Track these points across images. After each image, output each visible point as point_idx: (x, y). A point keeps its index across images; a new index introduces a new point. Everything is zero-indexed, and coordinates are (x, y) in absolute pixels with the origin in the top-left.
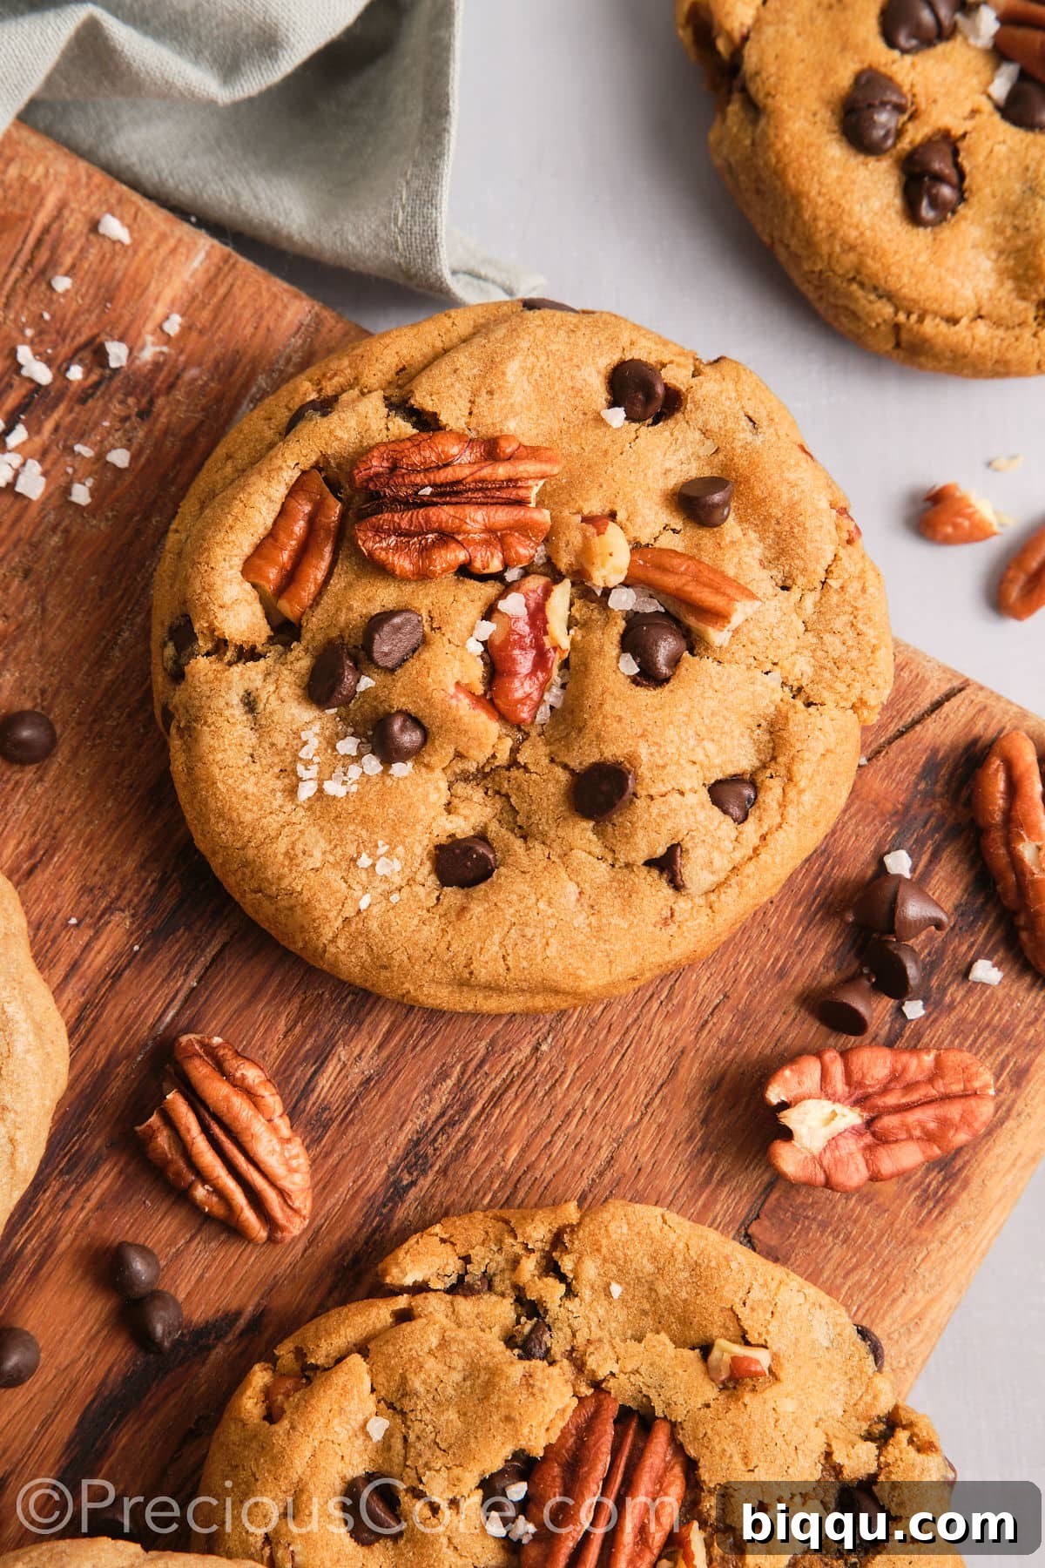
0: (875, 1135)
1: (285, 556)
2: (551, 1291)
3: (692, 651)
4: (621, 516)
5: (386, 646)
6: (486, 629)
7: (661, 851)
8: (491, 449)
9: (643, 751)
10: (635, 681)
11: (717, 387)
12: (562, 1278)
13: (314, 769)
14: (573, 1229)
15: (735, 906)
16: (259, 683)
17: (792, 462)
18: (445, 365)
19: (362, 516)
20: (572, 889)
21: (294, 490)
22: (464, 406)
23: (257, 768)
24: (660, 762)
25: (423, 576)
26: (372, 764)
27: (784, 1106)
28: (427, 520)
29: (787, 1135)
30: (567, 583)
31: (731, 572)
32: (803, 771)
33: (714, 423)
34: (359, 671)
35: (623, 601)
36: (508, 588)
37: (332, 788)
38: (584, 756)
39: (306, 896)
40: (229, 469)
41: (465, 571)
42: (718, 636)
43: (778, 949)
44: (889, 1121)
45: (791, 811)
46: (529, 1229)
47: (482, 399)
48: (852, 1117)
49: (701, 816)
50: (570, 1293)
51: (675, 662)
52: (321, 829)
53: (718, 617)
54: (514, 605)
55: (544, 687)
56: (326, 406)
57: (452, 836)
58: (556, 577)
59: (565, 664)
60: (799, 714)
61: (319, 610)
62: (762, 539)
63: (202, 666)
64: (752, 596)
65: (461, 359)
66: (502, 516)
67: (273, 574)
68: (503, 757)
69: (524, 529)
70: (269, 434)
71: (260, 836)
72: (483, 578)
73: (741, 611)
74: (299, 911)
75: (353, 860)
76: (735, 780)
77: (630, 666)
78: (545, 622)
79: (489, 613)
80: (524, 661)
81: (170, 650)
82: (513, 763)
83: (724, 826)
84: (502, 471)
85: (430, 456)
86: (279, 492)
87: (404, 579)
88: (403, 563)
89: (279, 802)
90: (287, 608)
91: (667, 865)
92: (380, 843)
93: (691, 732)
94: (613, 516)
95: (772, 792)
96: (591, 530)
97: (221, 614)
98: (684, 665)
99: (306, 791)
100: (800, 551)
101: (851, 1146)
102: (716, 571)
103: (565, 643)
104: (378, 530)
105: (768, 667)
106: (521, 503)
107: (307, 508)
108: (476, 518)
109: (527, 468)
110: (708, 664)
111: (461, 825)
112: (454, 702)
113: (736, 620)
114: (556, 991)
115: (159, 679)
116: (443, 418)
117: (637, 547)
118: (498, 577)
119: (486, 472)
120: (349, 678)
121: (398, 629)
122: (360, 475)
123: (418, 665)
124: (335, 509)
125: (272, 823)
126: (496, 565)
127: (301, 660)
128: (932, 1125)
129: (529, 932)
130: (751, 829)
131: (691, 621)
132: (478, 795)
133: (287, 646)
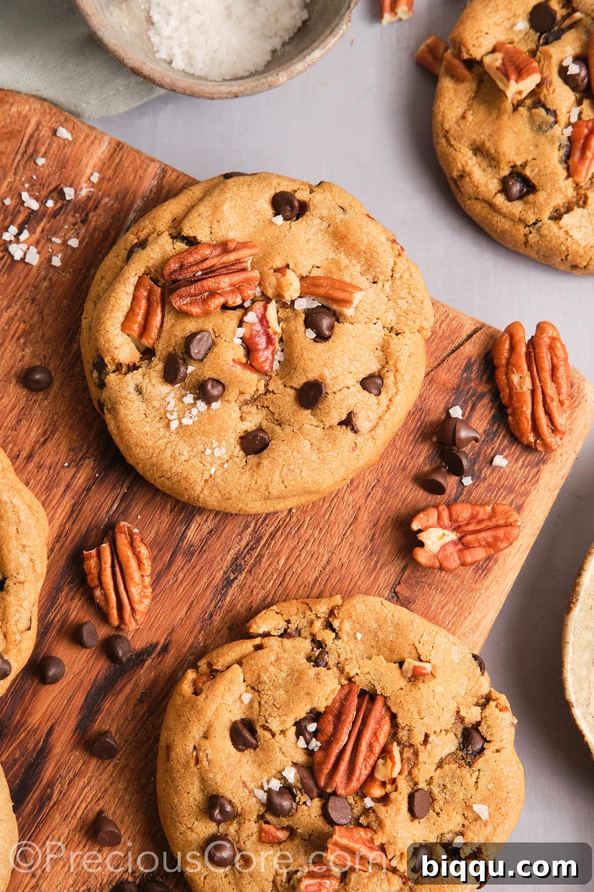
0: (463, 544)
1: (140, 319)
2: (328, 636)
3: (338, 321)
4: (291, 266)
5: (196, 350)
6: (241, 332)
7: (344, 417)
8: (224, 247)
9: (326, 372)
10: (315, 340)
11: (323, 196)
12: (334, 630)
13: (175, 414)
14: (339, 607)
15: (384, 434)
16: (141, 380)
17: (365, 223)
18: (194, 214)
19: (172, 291)
20: (307, 443)
21: (137, 287)
22: (208, 230)
23: (149, 419)
24: (335, 375)
25: (206, 314)
26: (201, 405)
27: (420, 531)
28: (203, 287)
29: (421, 544)
30: (273, 302)
31: (348, 280)
32: (401, 365)
33: (325, 213)
34: (186, 364)
35: (302, 305)
36: (246, 311)
37: (186, 421)
38: (299, 381)
39: (184, 475)
40: (104, 283)
41: (225, 307)
42: (349, 312)
43: (401, 457)
44: (470, 538)
45: (401, 386)
46: (318, 607)
47: (215, 225)
48: (452, 536)
49: (359, 396)
50: (337, 637)
51: (331, 328)
52: (185, 441)
53: (347, 302)
54: (251, 317)
55: (273, 354)
56: (143, 244)
57: (246, 431)
58: (268, 300)
59: (281, 340)
60: (395, 341)
61: (161, 340)
62: (359, 262)
63: (112, 378)
64: (361, 289)
65: (201, 208)
66: (237, 278)
67: (136, 327)
68: (262, 390)
69: (248, 281)
70: (119, 263)
71: (157, 451)
72: (234, 308)
73: (357, 297)
74: (183, 482)
75: (203, 452)
76: (371, 376)
77: (311, 334)
78: (267, 322)
79: (241, 324)
80: (262, 342)
81: (95, 374)
82: (267, 391)
83: (371, 399)
84: (232, 257)
85: (198, 257)
86: (130, 289)
87: (198, 316)
88: (196, 310)
89: (163, 433)
90: (147, 342)
91: (348, 422)
92: (214, 442)
93: (346, 359)
94: (288, 266)
95: (389, 380)
96: (279, 275)
97: (116, 352)
98: (336, 328)
99: (174, 425)
100: (378, 264)
101: (451, 549)
102: (341, 282)
103: (279, 330)
104: (181, 297)
105: (375, 321)
106: (244, 270)
107: (145, 294)
108: (225, 282)
109: (243, 253)
110: (347, 325)
111: (250, 425)
112: (234, 369)
113: (356, 302)
114: (310, 493)
115: (93, 389)
116: (199, 238)
117: (302, 278)
118: (241, 306)
119: (225, 259)
120: (182, 369)
121: (201, 340)
122: (167, 272)
123: (213, 355)
124: (158, 291)
125: (161, 443)
126: (239, 301)
127: (158, 365)
128: (490, 540)
129: (292, 467)
130: (383, 396)
131: (335, 307)
132: (254, 410)
133: (150, 360)
